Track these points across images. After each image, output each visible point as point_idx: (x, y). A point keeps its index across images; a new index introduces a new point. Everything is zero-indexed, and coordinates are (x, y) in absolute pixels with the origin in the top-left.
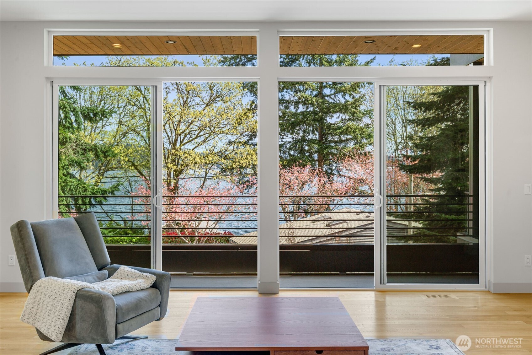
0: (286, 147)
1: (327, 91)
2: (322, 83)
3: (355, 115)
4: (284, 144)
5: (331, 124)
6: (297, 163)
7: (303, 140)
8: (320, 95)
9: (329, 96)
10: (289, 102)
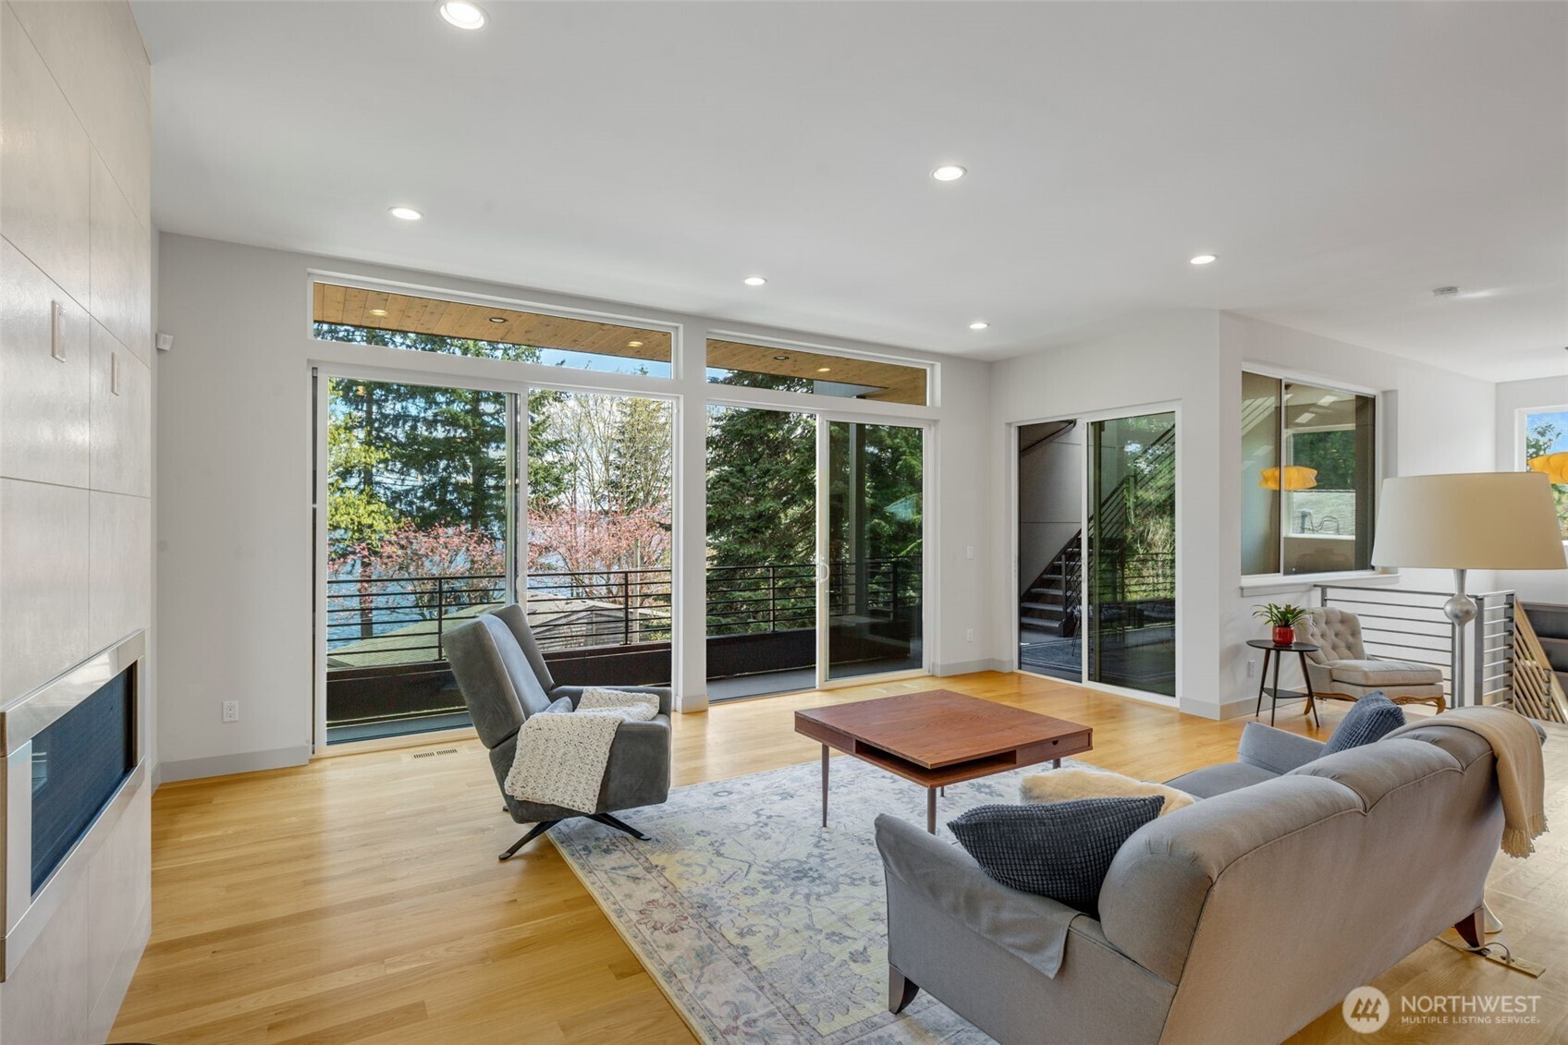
0: (416, 494)
1: (488, 407)
2: (478, 392)
3: (535, 447)
4: (412, 490)
5: (494, 460)
6: (443, 522)
7: (444, 483)
8: (475, 413)
9: (491, 415)
10: (416, 419)
